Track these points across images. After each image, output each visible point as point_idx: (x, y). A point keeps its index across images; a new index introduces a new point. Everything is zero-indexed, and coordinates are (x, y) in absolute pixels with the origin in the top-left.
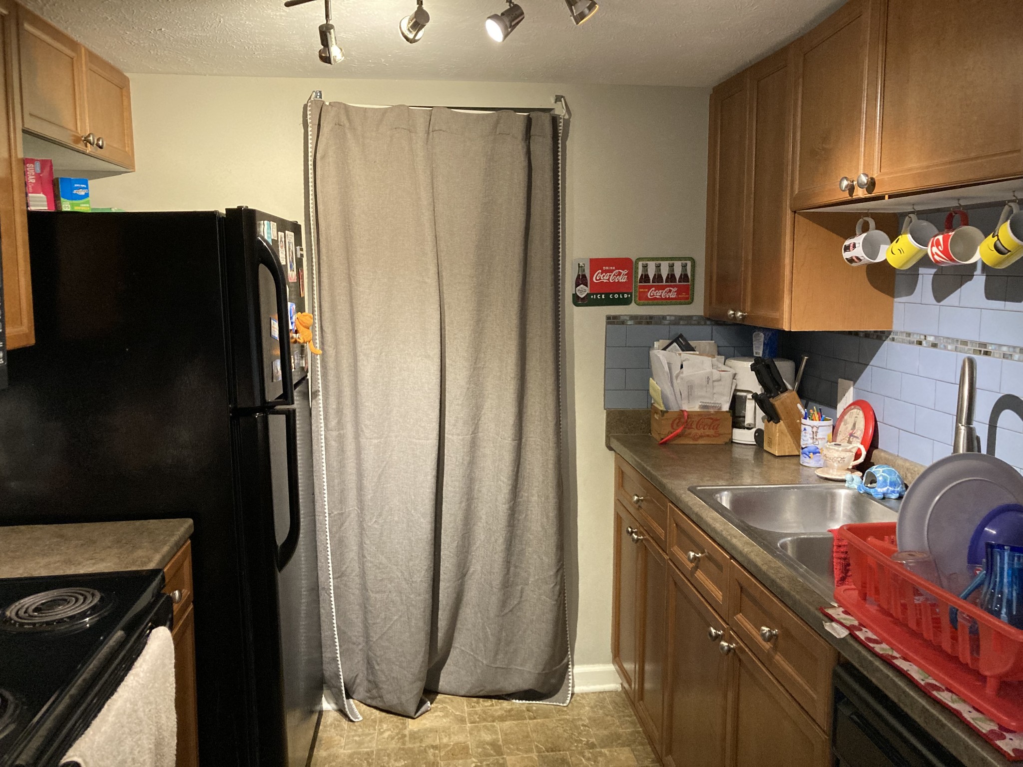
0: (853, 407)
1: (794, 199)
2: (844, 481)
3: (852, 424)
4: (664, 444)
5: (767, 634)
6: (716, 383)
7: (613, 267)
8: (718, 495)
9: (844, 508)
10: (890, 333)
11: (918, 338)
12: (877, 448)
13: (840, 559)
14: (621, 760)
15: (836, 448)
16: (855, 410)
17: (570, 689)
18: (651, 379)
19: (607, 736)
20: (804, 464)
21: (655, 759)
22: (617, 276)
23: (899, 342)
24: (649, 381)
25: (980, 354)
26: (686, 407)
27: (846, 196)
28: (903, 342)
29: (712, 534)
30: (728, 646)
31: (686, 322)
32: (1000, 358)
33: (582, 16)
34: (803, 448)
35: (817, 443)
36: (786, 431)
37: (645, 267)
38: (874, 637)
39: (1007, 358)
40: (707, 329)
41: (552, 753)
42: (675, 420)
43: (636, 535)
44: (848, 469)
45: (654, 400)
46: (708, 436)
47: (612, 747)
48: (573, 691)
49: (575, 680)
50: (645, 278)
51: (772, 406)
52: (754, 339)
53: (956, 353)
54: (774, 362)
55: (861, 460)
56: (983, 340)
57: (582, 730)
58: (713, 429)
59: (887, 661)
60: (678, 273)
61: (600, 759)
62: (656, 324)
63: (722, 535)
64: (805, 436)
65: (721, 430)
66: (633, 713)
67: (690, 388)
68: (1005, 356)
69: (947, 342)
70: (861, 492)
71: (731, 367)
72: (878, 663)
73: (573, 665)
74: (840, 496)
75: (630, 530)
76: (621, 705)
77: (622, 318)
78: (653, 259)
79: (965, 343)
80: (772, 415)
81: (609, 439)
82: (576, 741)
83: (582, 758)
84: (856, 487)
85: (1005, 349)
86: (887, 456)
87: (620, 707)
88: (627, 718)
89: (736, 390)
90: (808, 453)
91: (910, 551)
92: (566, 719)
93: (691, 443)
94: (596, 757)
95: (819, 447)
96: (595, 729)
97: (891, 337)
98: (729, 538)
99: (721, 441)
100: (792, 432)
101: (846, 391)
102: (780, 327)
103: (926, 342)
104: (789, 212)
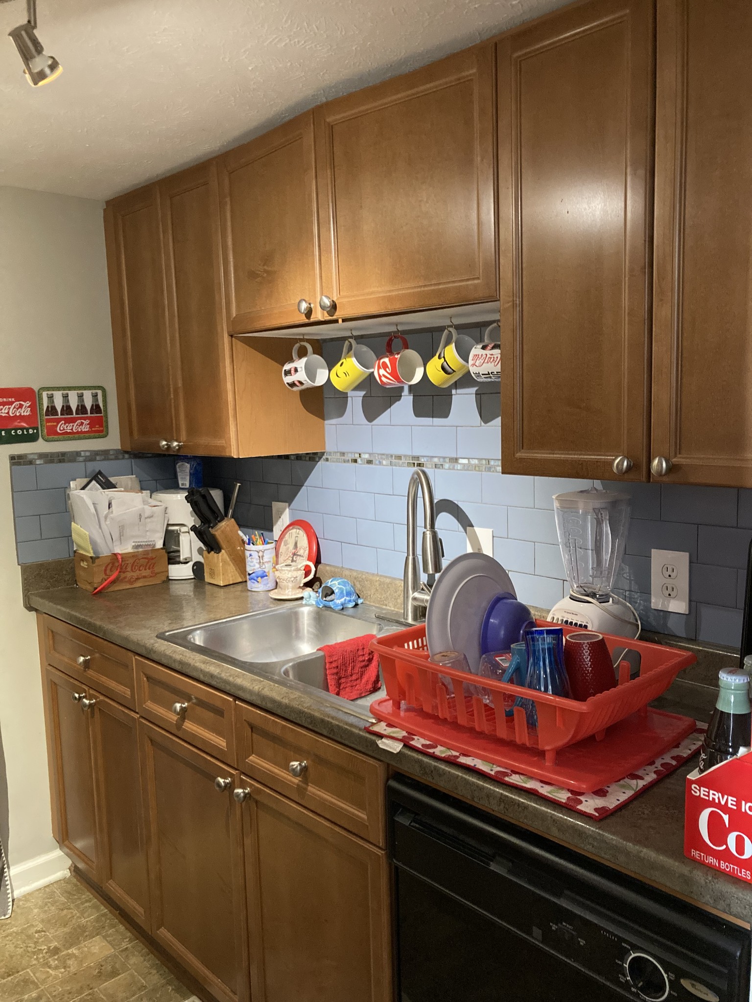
0: (291, 528)
1: (232, 323)
2: (302, 598)
3: (294, 544)
4: (99, 594)
5: (299, 768)
6: (149, 520)
7: (12, 398)
8: (191, 636)
9: (309, 625)
10: (323, 454)
11: (353, 456)
12: (320, 563)
13: (333, 674)
14: (95, 953)
15: (288, 568)
16: (295, 530)
17: (10, 896)
18: (73, 523)
19: (70, 932)
20: (253, 590)
21: (133, 937)
22: (18, 409)
23: (334, 462)
24: (71, 526)
25: (414, 466)
26: (118, 550)
27: (303, 319)
28: (337, 461)
29: (206, 680)
30: (244, 792)
31: (103, 457)
32: (432, 468)
33: (41, 76)
34: (249, 574)
35: (264, 567)
36: (228, 560)
37: (51, 398)
38: (428, 743)
39: (439, 468)
40: (126, 462)
41: (10, 978)
42: (108, 564)
43: (87, 699)
44: (300, 587)
45: (78, 546)
46: (145, 577)
47: (79, 943)
48: (13, 896)
49: (13, 884)
50: (52, 410)
51: (213, 537)
52: (178, 470)
53: (391, 467)
54: (209, 491)
55: (311, 576)
56: (416, 453)
57: (37, 939)
58: (149, 569)
59: (451, 762)
60: (88, 404)
61: (70, 962)
62: (70, 461)
63: (221, 678)
64: (252, 562)
65: (157, 569)
66: (91, 896)
67: (122, 528)
68: (436, 466)
69: (382, 458)
70: (321, 607)
71: (161, 501)
72: (443, 766)
73: (8, 868)
74: (303, 613)
75: (77, 695)
76: (74, 893)
77: (31, 457)
78: (58, 389)
79: (399, 457)
80: (211, 544)
81: (29, 599)
82: (34, 953)
83: (48, 970)
84: (314, 603)
85: (436, 460)
86: (333, 569)
87: (74, 895)
88: (87, 904)
89: (168, 525)
90: (256, 578)
91: (441, 653)
92: (14, 932)
93: (128, 587)
94: (65, 962)
95: (266, 570)
96: (52, 931)
97: (324, 457)
98: (231, 679)
99: (157, 581)
100: (234, 560)
101: (280, 513)
102: (228, 454)
103: (361, 460)
104: (226, 336)
